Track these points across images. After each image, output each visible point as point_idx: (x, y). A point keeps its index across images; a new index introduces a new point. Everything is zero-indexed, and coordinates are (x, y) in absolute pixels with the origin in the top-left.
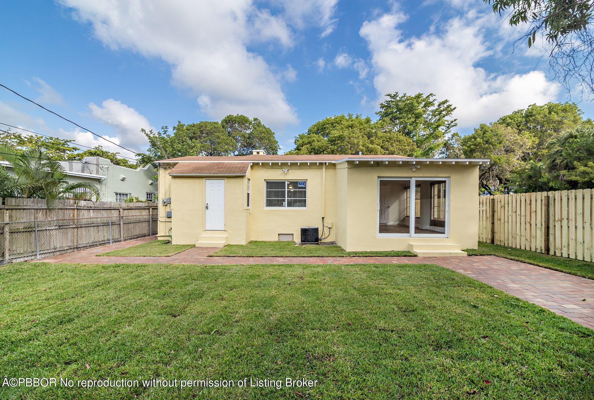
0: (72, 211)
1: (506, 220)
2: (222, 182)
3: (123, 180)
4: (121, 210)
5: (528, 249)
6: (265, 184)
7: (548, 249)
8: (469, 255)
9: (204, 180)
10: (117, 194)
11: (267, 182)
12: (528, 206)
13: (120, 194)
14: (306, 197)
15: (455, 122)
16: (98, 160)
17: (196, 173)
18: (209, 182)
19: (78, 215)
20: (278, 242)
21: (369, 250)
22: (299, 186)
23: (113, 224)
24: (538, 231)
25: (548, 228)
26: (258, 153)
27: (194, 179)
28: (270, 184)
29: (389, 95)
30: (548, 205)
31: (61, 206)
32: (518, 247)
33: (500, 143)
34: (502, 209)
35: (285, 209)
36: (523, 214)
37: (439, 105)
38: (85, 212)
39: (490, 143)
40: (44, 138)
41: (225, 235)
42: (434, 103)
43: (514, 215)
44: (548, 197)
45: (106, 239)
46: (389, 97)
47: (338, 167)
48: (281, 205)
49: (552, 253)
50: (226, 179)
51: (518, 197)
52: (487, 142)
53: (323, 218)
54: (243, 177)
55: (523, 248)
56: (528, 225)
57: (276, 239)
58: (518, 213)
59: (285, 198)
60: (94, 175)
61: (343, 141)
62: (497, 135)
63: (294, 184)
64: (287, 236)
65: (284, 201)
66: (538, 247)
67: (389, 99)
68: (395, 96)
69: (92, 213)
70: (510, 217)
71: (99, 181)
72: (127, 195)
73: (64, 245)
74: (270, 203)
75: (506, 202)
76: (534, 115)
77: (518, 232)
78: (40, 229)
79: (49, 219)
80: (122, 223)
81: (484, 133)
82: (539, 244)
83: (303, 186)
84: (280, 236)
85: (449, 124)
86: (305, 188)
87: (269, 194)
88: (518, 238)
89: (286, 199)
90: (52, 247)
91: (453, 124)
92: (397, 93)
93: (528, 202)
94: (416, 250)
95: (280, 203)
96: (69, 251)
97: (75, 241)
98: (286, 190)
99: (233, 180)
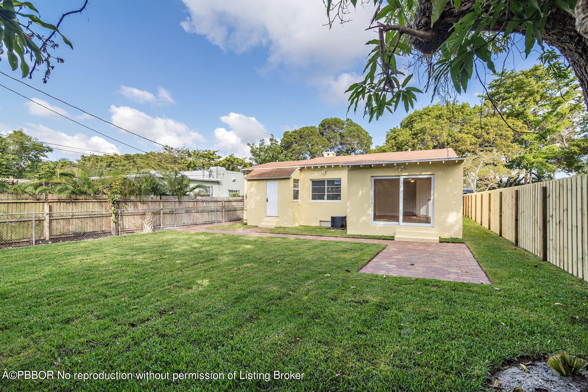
0: (193, 203)
2: (276, 183)
3: (234, 181)
4: (223, 202)
6: (311, 183)
7: (517, 241)
9: (266, 181)
10: (230, 191)
11: (313, 181)
12: (512, 200)
13: (232, 191)
14: (340, 192)
16: (217, 169)
17: (260, 177)
18: (268, 183)
19: (197, 205)
20: (320, 228)
21: (363, 234)
22: (336, 183)
23: (217, 211)
25: (517, 220)
26: (328, 154)
27: (260, 181)
28: (315, 183)
30: (517, 199)
31: (187, 200)
34: (505, 202)
35: (326, 201)
36: (511, 206)
38: (201, 203)
40: (201, 151)
41: (277, 220)
44: (517, 192)
45: (213, 220)
48: (323, 199)
49: (519, 244)
50: (279, 181)
51: (509, 191)
54: (289, 178)
56: (512, 218)
57: (318, 224)
60: (215, 179)
61: (424, 134)
63: (331, 182)
64: (324, 222)
65: (325, 195)
69: (205, 204)
70: (506, 210)
71: (218, 183)
72: (237, 191)
73: (189, 222)
74: (314, 198)
75: (505, 195)
77: (509, 225)
78: (176, 212)
79: (181, 207)
80: (224, 211)
83: (339, 183)
84: (321, 222)
86: (340, 185)
87: (314, 190)
88: (509, 229)
89: (326, 193)
90: (183, 223)
93: (512, 195)
95: (321, 197)
96: (192, 226)
97: (195, 220)
98: (326, 187)
99: (283, 181)
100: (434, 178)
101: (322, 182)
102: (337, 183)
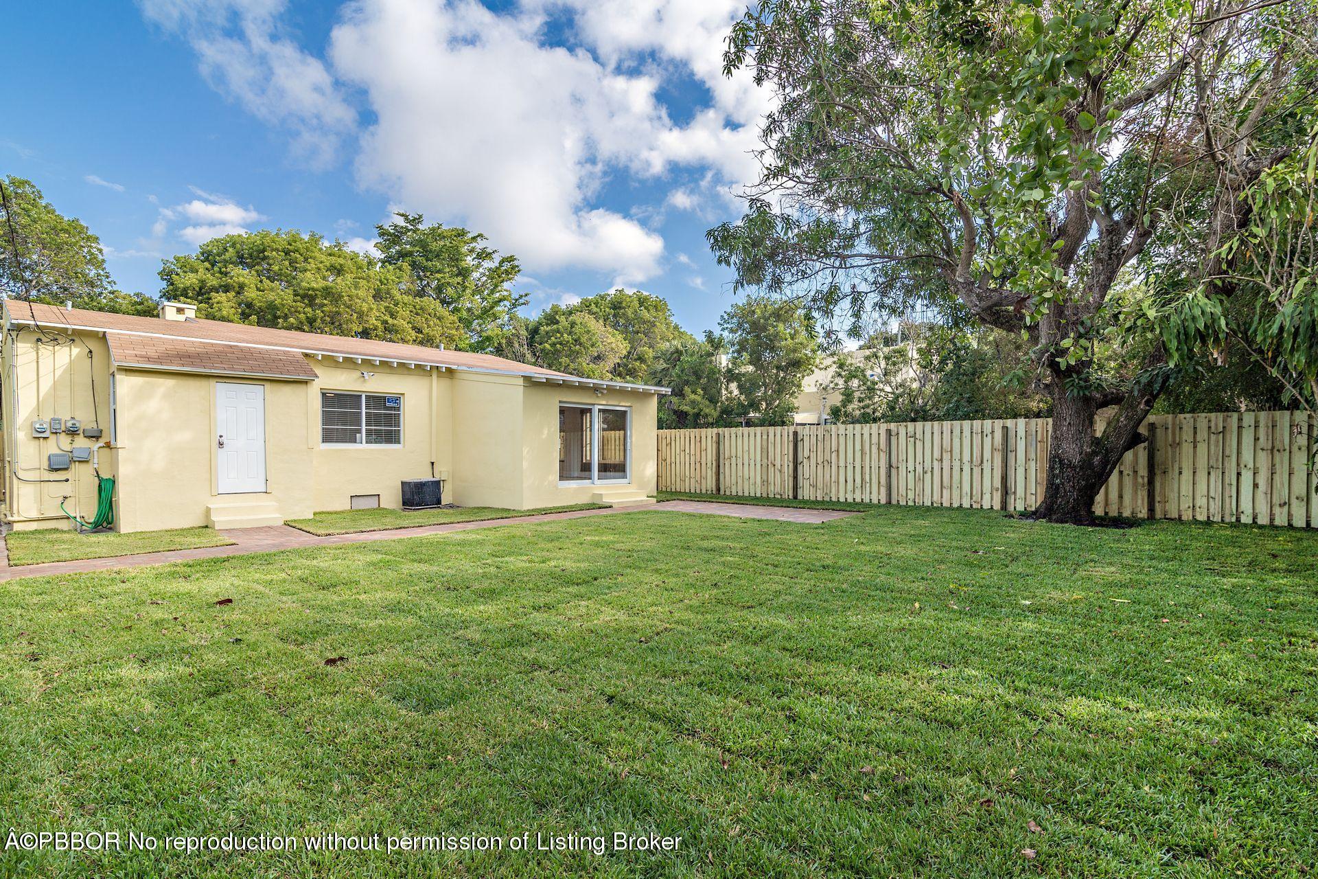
1: (673, 460)
2: (256, 391)
5: (698, 491)
6: (320, 396)
7: (718, 490)
8: (658, 502)
9: (212, 382)
11: (325, 395)
12: (698, 444)
14: (399, 427)
15: (526, 298)
17: (194, 365)
18: (221, 388)
20: (352, 512)
22: (387, 404)
24: (709, 471)
25: (719, 466)
27: (199, 379)
28: (330, 398)
29: (402, 215)
30: (718, 443)
32: (687, 491)
33: (592, 346)
34: (668, 448)
35: (362, 447)
36: (693, 452)
37: (502, 262)
39: (580, 344)
41: (268, 501)
42: (494, 256)
43: (682, 453)
44: (718, 434)
46: (402, 218)
47: (458, 375)
48: (353, 440)
49: (722, 492)
50: (268, 386)
51: (687, 434)
52: (576, 341)
53: (433, 463)
55: (693, 491)
56: (698, 465)
57: (346, 505)
58: (687, 451)
59: (361, 426)
62: (589, 332)
63: (377, 400)
64: (369, 498)
65: (359, 431)
66: (709, 488)
67: (401, 222)
68: (418, 220)
70: (678, 457)
74: (328, 437)
75: (673, 439)
76: (624, 308)
77: (687, 474)
81: (572, 327)
82: (710, 484)
83: (395, 405)
84: (355, 500)
85: (516, 300)
86: (399, 409)
87: (327, 418)
88: (687, 480)
89: (364, 427)
91: (521, 301)
92: (420, 217)
93: (698, 439)
94: (606, 500)
95: (349, 437)
98: (364, 411)
99: (287, 389)
100: (631, 412)
101: (354, 399)
102: (392, 405)
